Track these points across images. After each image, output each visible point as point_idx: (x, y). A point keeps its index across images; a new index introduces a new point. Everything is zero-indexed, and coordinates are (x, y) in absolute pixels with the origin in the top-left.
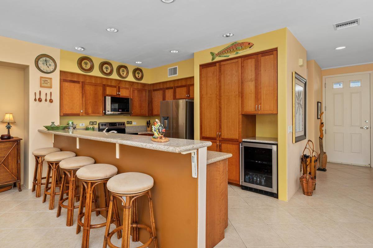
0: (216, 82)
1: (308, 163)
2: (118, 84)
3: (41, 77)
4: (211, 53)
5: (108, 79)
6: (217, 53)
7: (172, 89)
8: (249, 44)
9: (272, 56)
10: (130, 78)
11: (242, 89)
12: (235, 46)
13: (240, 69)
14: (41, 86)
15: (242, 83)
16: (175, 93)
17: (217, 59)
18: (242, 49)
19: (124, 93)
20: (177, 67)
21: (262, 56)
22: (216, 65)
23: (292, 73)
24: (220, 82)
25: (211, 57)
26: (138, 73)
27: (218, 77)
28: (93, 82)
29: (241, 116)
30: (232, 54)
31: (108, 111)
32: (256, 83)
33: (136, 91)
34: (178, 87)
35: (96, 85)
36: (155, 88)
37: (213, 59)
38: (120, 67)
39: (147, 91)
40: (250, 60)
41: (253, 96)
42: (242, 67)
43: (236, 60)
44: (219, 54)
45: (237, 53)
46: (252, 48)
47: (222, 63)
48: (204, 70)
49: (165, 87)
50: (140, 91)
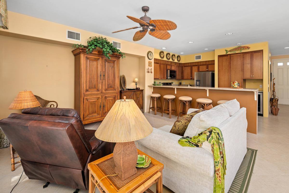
0: (228, 64)
1: (273, 102)
2: (171, 64)
3: (149, 62)
4: (225, 50)
5: (169, 61)
6: (229, 50)
7: (197, 66)
8: (248, 47)
9: (260, 53)
10: (176, 61)
11: (243, 67)
12: (240, 48)
13: (242, 58)
14: (149, 66)
15: (243, 65)
16: (199, 68)
17: (229, 53)
18: (244, 49)
19: (173, 68)
20: (201, 55)
21: (254, 53)
22: (228, 56)
23: (269, 61)
24: (230, 64)
25: (226, 52)
26: (179, 58)
27: (229, 62)
28: (163, 63)
29: (242, 80)
30: (238, 51)
31: (169, 77)
32: (251, 65)
33: (177, 67)
34: (200, 65)
35: (164, 64)
36: (185, 66)
37: (227, 53)
38: (173, 55)
39: (181, 67)
40: (247, 55)
41: (249, 71)
42: (243, 57)
43: (240, 54)
44: (230, 51)
45: (241, 51)
46: (249, 49)
47: (231, 55)
48: (221, 58)
49: (192, 65)
50: (179, 67)
